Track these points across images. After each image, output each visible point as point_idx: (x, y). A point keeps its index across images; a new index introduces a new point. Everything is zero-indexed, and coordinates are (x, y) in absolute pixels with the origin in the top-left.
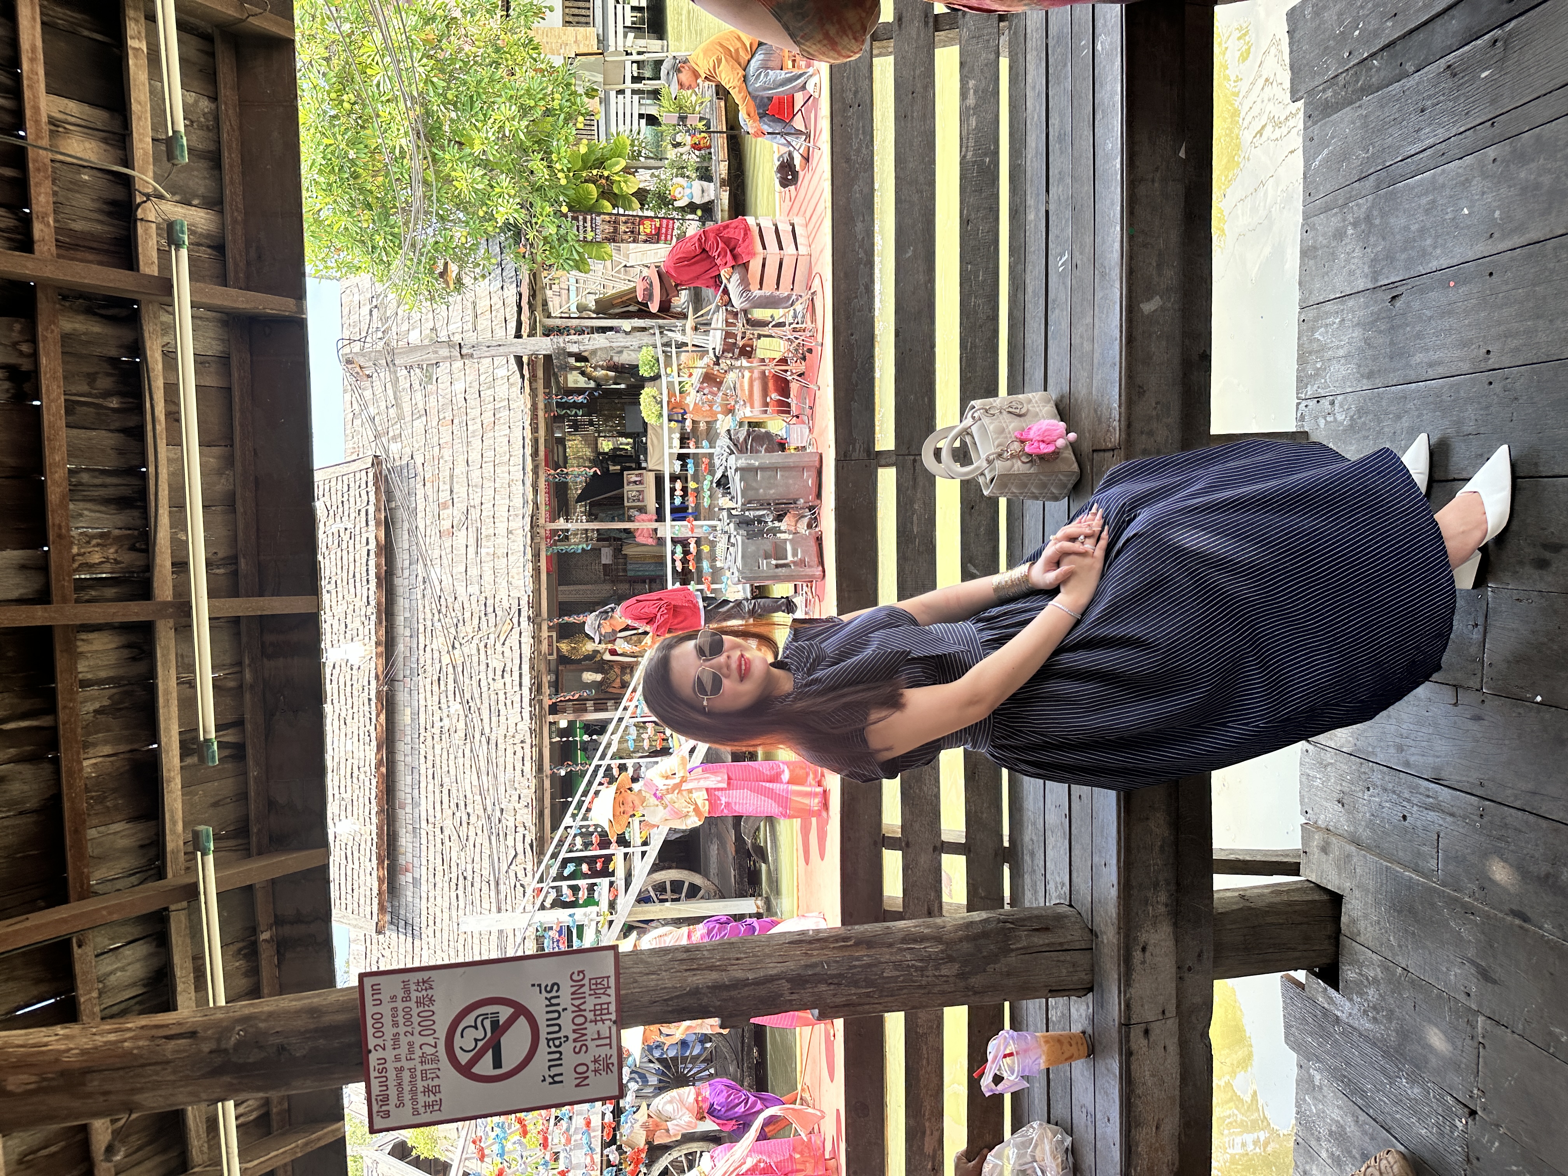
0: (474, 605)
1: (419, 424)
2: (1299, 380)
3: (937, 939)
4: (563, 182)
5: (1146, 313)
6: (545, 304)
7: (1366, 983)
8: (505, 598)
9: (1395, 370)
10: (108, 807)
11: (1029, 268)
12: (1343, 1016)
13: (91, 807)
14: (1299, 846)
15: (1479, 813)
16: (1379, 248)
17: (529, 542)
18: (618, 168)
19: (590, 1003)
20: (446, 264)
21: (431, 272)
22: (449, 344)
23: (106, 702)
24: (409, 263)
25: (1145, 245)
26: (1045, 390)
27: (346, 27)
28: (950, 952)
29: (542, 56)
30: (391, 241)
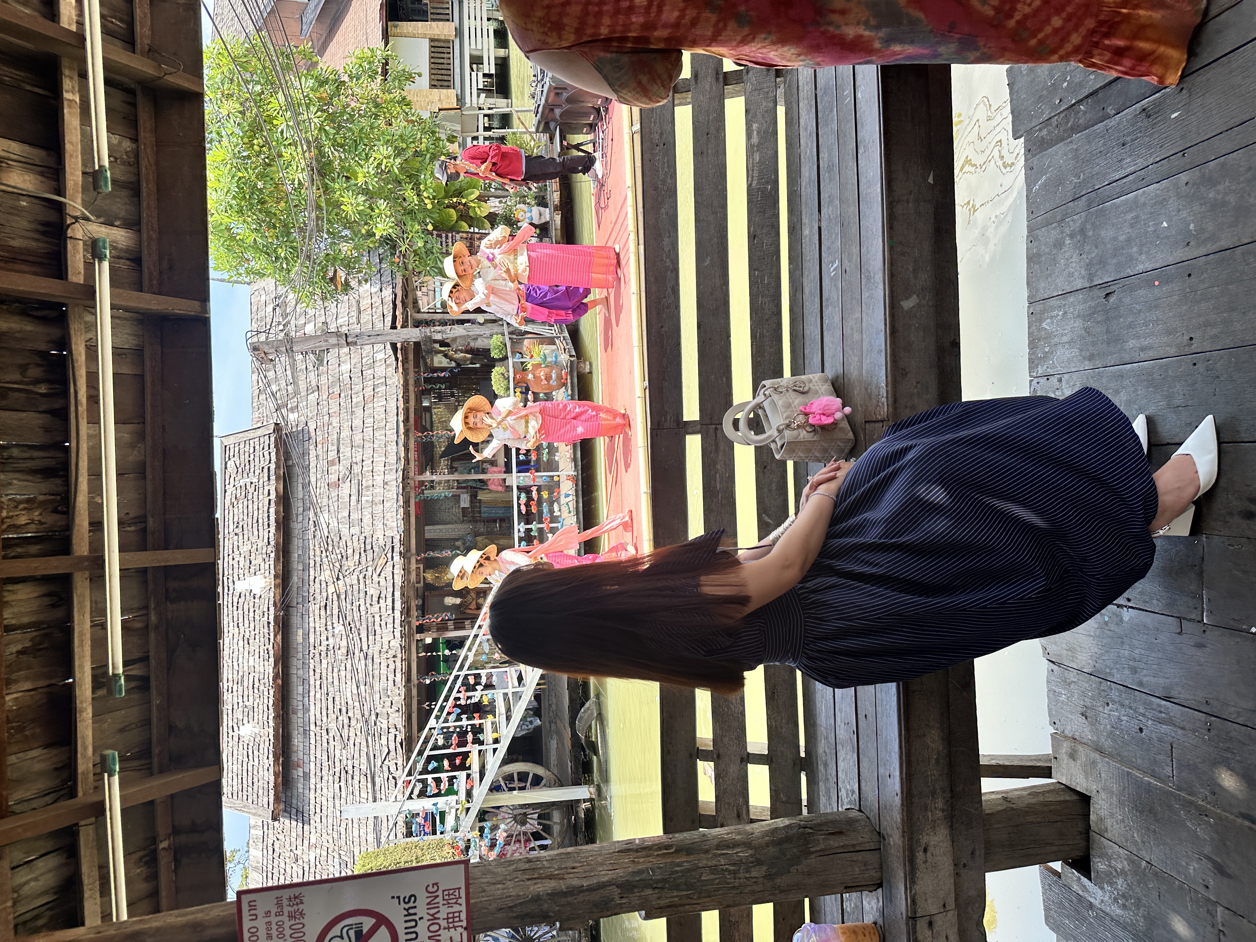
0: (356, 544)
1: (313, 397)
2: (1031, 361)
3: (747, 844)
4: (429, 206)
5: (906, 309)
6: (415, 302)
7: (1114, 874)
8: (381, 537)
9: (1112, 354)
10: (27, 736)
11: (806, 273)
12: (1096, 903)
13: (11, 736)
14: (1050, 751)
15: (1206, 727)
16: (1093, 255)
17: (401, 491)
18: (473, 197)
19: (444, 911)
20: (335, 271)
21: (324, 278)
22: (337, 334)
23: (28, 644)
24: (305, 270)
25: (903, 254)
26: (823, 371)
27: (258, 88)
28: (758, 856)
29: (413, 111)
30: (291, 253)
